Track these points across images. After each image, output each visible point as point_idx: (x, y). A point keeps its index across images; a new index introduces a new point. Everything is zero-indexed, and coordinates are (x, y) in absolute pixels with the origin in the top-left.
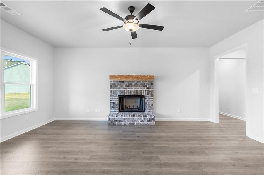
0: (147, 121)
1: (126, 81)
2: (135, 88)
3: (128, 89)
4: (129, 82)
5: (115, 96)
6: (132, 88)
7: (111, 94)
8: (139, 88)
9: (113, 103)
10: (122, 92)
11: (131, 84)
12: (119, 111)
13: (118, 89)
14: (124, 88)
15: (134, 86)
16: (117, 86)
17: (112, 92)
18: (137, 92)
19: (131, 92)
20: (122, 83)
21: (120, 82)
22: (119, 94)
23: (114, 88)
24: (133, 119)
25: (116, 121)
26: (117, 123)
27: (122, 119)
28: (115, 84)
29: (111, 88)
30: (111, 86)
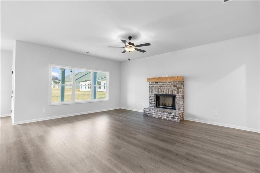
0: (172, 118)
1: (160, 83)
2: (167, 88)
3: (161, 89)
4: (162, 83)
5: (152, 95)
6: (164, 88)
7: (150, 93)
8: (170, 88)
9: (151, 100)
10: (157, 92)
11: (164, 84)
12: (156, 107)
13: (154, 89)
14: (158, 88)
15: (166, 86)
16: (154, 86)
17: (151, 91)
18: (169, 92)
19: (163, 91)
20: (157, 84)
21: (155, 83)
22: (155, 93)
23: (151, 88)
24: (161, 114)
25: (148, 114)
26: (149, 115)
27: (152, 112)
28: (152, 85)
29: (150, 88)
30: (150, 86)
